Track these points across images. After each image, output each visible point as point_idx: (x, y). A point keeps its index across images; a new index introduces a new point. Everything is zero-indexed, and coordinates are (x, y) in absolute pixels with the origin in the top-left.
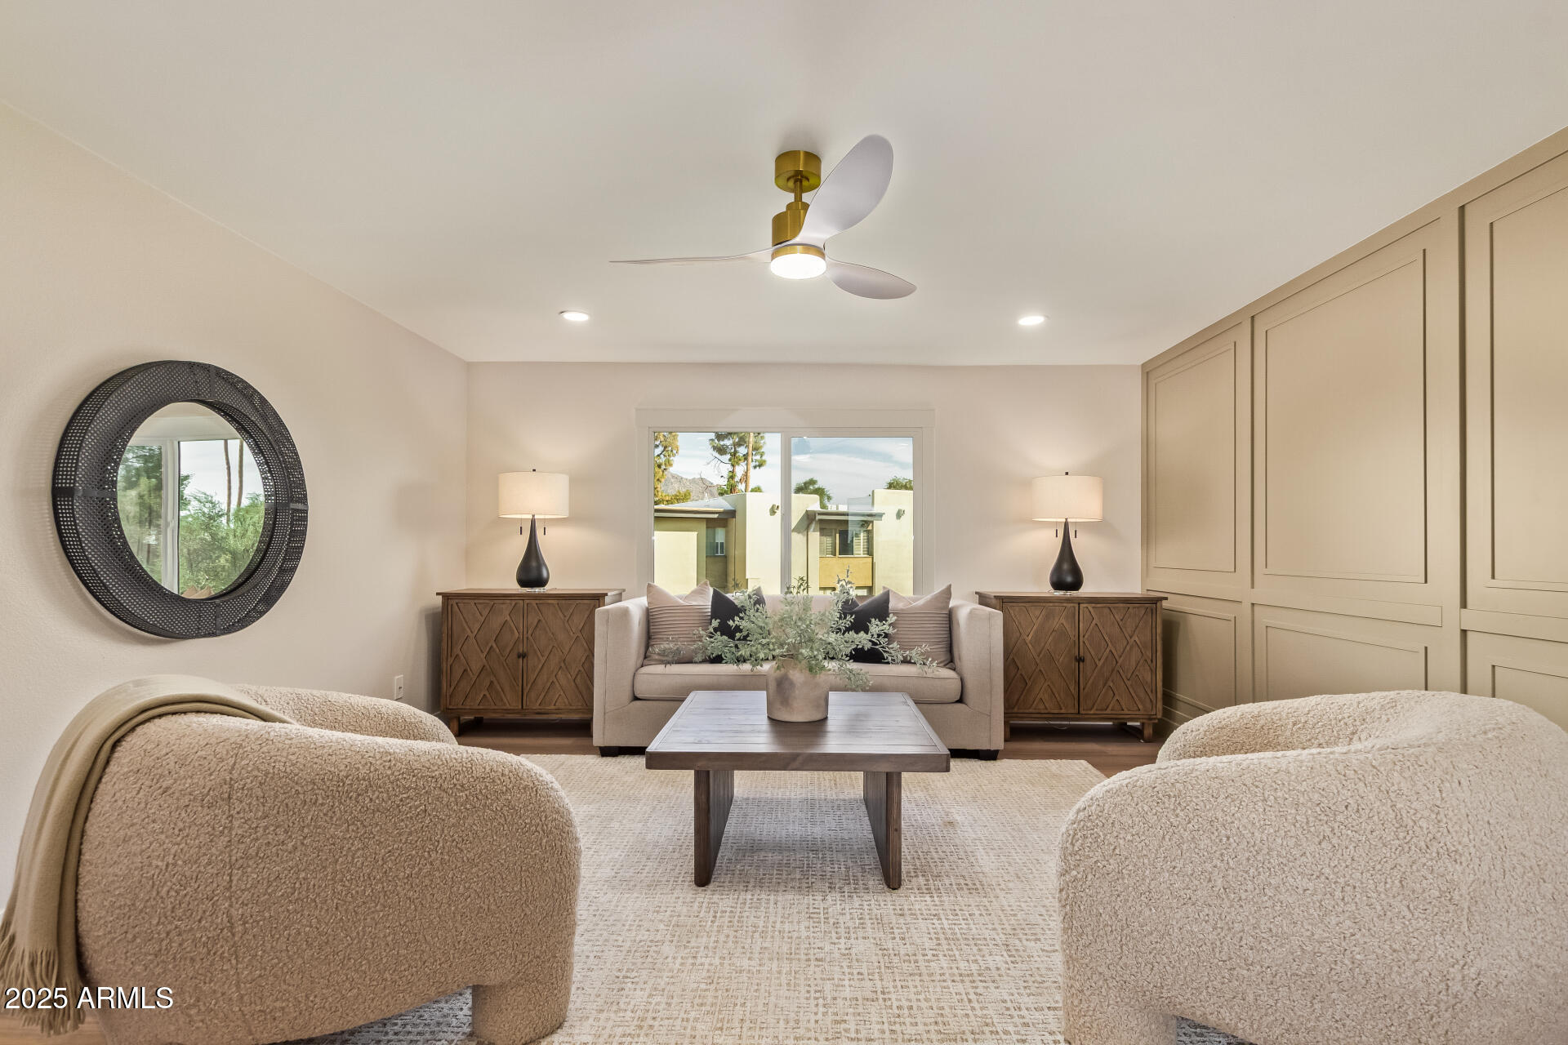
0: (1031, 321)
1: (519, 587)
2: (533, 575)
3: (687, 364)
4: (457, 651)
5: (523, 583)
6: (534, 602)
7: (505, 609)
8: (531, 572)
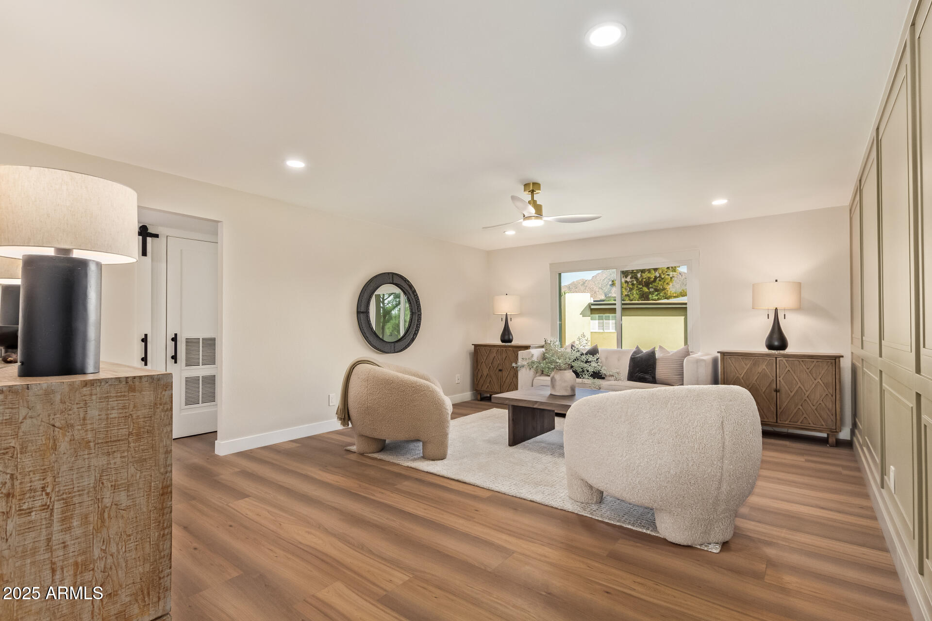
0: (720, 202)
1: (501, 343)
2: (506, 338)
3: (580, 240)
4: (479, 367)
5: (503, 341)
6: (504, 349)
7: (495, 350)
8: (506, 336)
